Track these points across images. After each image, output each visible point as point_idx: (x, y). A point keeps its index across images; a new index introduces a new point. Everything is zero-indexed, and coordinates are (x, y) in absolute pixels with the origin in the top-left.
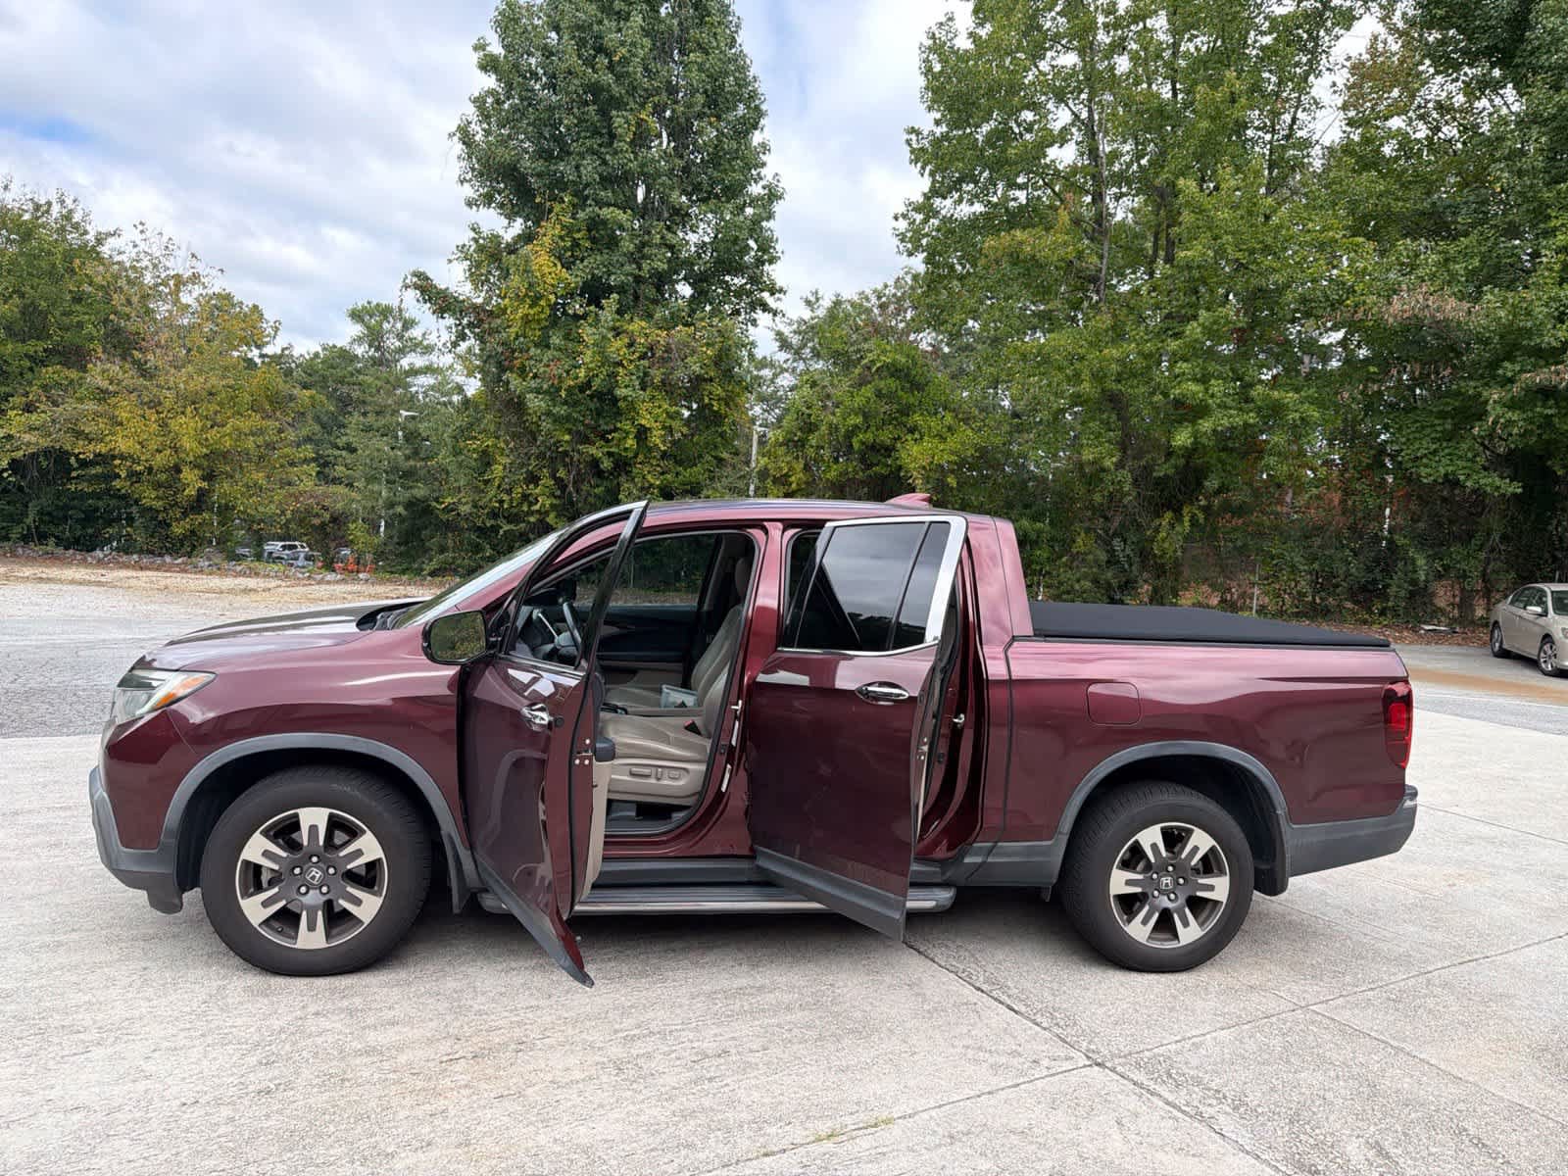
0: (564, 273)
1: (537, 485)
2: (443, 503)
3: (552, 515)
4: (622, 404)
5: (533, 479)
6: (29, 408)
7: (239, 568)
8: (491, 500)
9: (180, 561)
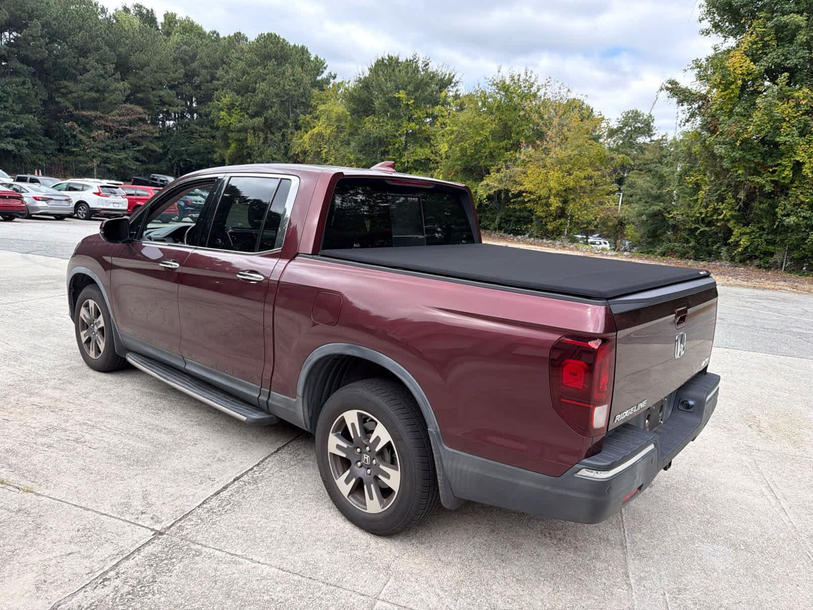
0: (752, 66)
1: (723, 203)
2: (670, 214)
3: (732, 222)
4: (782, 147)
5: (721, 199)
6: (498, 171)
7: (572, 246)
8: (695, 213)
9: (549, 241)
